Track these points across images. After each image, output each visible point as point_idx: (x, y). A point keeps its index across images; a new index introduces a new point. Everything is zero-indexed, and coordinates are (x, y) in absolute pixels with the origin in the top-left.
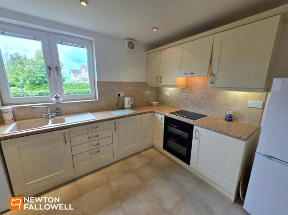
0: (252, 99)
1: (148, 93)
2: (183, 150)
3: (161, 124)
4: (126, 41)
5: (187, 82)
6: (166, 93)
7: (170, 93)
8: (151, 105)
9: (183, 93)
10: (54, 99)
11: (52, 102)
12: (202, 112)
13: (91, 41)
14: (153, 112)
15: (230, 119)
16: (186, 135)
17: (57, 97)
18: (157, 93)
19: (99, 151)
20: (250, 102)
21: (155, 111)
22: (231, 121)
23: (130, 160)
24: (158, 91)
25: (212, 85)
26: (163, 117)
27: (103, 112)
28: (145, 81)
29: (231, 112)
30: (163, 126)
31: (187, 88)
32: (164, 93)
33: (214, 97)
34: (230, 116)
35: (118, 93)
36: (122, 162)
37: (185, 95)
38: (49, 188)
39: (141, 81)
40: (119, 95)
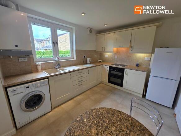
0: (146, 57)
1: (96, 56)
2: (119, 81)
3: (107, 70)
4: (88, 29)
5: (117, 50)
6: (106, 55)
7: (108, 55)
8: (99, 62)
9: (115, 55)
10: (56, 59)
11: (56, 60)
12: (125, 64)
13: (72, 29)
14: (102, 65)
15: (138, 65)
16: (120, 74)
17: (58, 58)
18: (100, 56)
19: (82, 84)
20: (145, 58)
21: (103, 64)
22: (138, 66)
23: (94, 89)
24: (101, 55)
25: (131, 51)
26: (108, 67)
27: (80, 66)
28: (95, 50)
29: (138, 63)
30: (108, 72)
31: (117, 53)
32: (105, 56)
33: (131, 56)
34: (138, 64)
35: (84, 56)
36: (90, 90)
37: (116, 56)
38: (66, 101)
39: (93, 49)
40: (84, 57)
